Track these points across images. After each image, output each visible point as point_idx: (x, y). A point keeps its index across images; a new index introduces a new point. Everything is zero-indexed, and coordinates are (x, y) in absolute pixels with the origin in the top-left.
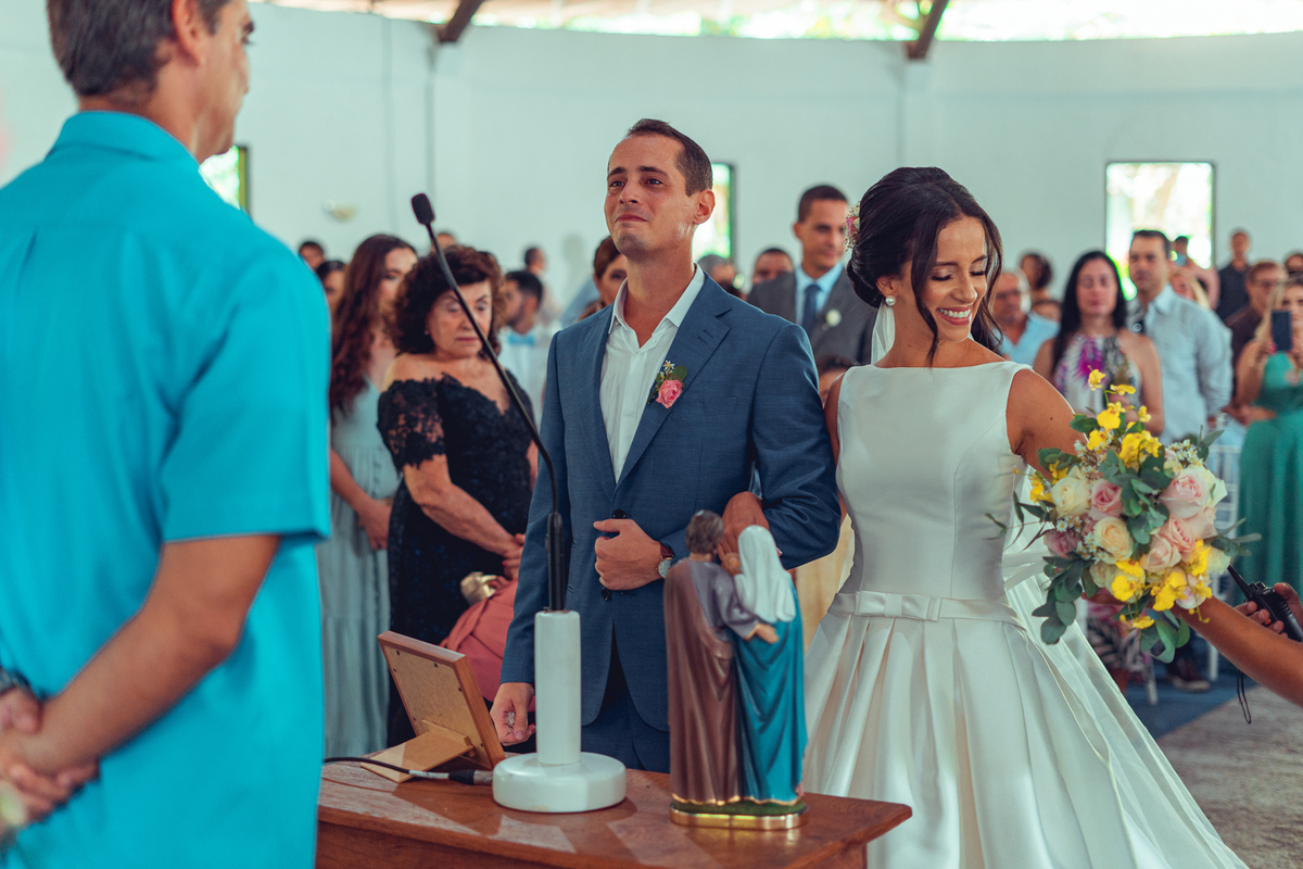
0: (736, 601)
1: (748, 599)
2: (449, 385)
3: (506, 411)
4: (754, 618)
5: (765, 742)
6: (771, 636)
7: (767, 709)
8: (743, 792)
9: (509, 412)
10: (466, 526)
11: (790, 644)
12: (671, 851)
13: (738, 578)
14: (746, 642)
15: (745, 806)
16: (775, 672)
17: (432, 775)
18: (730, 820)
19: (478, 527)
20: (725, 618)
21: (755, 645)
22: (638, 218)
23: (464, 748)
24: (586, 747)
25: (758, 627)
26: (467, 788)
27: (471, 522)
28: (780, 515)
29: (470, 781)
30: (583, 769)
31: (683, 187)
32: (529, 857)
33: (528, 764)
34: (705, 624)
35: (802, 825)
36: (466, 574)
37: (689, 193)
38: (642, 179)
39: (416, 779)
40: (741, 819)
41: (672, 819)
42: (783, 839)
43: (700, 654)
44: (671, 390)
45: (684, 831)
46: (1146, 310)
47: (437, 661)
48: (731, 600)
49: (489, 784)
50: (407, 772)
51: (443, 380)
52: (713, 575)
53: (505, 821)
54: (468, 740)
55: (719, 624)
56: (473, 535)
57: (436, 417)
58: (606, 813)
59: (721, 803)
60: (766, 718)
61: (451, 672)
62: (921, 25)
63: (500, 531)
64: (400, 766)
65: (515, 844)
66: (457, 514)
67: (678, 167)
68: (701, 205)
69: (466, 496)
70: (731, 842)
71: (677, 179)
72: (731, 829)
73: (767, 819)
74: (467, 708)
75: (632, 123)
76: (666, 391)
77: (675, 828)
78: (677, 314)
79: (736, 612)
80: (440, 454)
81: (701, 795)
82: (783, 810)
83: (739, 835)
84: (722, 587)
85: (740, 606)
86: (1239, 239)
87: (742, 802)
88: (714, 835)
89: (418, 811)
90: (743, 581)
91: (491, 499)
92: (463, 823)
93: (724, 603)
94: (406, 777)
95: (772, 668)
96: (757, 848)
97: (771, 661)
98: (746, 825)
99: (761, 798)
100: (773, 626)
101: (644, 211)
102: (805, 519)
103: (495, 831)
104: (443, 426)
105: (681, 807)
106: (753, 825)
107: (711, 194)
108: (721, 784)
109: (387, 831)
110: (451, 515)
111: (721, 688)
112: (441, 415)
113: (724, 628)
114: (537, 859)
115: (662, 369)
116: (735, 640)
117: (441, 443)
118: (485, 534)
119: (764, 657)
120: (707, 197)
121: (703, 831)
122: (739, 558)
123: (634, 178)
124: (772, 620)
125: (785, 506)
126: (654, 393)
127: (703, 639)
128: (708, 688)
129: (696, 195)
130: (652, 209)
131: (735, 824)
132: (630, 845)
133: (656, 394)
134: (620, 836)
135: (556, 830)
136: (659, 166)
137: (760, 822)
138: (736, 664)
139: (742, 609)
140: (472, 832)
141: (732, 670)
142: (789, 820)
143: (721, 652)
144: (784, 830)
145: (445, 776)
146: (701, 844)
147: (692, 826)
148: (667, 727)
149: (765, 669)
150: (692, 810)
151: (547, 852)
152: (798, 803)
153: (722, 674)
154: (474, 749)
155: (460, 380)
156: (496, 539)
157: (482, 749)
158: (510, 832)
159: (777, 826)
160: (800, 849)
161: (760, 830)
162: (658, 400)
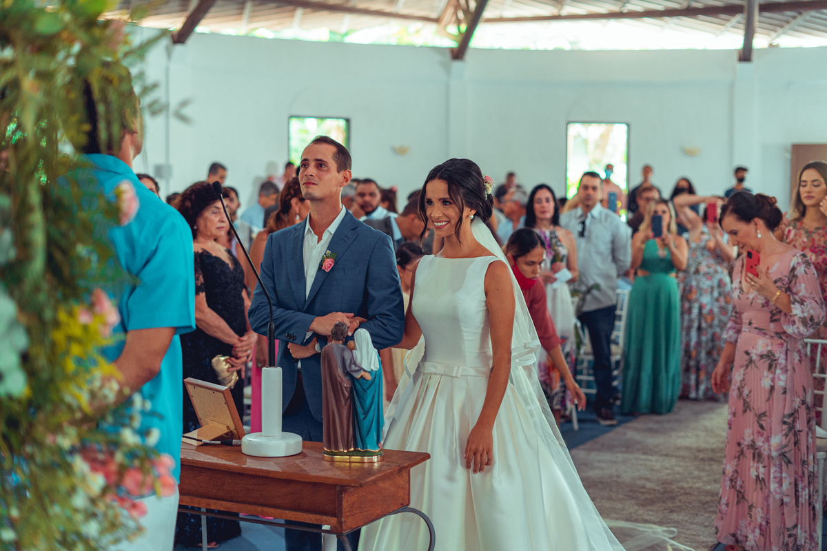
0: (353, 362)
1: (358, 361)
2: (206, 256)
3: (234, 269)
4: (361, 369)
5: (365, 424)
6: (368, 377)
7: (366, 409)
8: (355, 446)
9: (235, 269)
10: (216, 330)
11: (377, 380)
12: (323, 470)
13: (354, 351)
14: (357, 380)
15: (356, 453)
16: (370, 393)
17: (213, 442)
18: (350, 458)
19: (222, 331)
20: (348, 369)
21: (361, 381)
22: (314, 184)
23: (226, 431)
24: (284, 430)
25: (363, 373)
26: (229, 448)
27: (218, 328)
28: (374, 324)
29: (231, 444)
30: (283, 438)
31: (336, 169)
32: (261, 474)
33: (257, 436)
34: (339, 372)
35: (382, 460)
36: (214, 357)
37: (339, 172)
38: (316, 165)
39: (205, 444)
40: (354, 458)
41: (323, 459)
42: (372, 466)
43: (337, 385)
44: (329, 263)
45: (329, 463)
46: (586, 216)
47: (214, 390)
48: (351, 361)
49: (240, 446)
50: (201, 441)
51: (202, 252)
52: (343, 350)
53: (249, 460)
54: (228, 427)
55: (346, 371)
56: (219, 335)
57: (200, 272)
58: (294, 457)
59: (345, 451)
60: (366, 414)
61: (221, 395)
62: (460, 39)
63: (231, 332)
64: (196, 438)
65: (254, 469)
66: (211, 324)
67: (334, 159)
68: (345, 177)
69: (215, 314)
70: (350, 467)
71: (333, 165)
72: (350, 462)
73: (366, 459)
74: (228, 412)
75: (313, 137)
76: (326, 264)
77: (325, 462)
78: (333, 228)
79: (353, 366)
80: (202, 292)
81: (337, 448)
82: (372, 454)
83: (353, 465)
84: (347, 355)
85: (355, 364)
86: (647, 170)
87: (355, 451)
88: (342, 464)
89: (208, 457)
90: (357, 353)
91: (228, 316)
92: (230, 461)
93: (348, 362)
94: (201, 443)
95: (368, 391)
96: (362, 469)
97: (368, 388)
98: (357, 461)
99: (363, 449)
100: (369, 372)
101: (316, 180)
102: (386, 326)
103: (245, 464)
104: (204, 277)
105: (328, 453)
106: (360, 461)
107: (350, 172)
108: (346, 443)
109: (195, 465)
110: (208, 324)
111: (346, 400)
112: (202, 272)
113: (348, 374)
114: (264, 475)
115: (325, 254)
116: (352, 379)
117: (203, 286)
118: (224, 333)
119: (365, 387)
120: (348, 173)
121: (338, 463)
122: (354, 343)
123: (312, 164)
124: (369, 370)
125: (377, 319)
126: (321, 265)
127: (338, 378)
128: (340, 400)
129: (342, 173)
130: (320, 179)
131: (352, 460)
132: (305, 468)
133: (322, 266)
134: (301, 465)
135: (272, 463)
136: (324, 159)
137: (362, 459)
138: (353, 390)
139: (356, 365)
140: (235, 464)
141: (351, 392)
142: (375, 459)
143: (346, 384)
144: (373, 462)
145: (219, 442)
146: (337, 468)
147: (332, 461)
148: (322, 419)
149: (366, 392)
150: (333, 454)
151: (268, 472)
152: (379, 451)
153: (347, 394)
154: (231, 432)
155: (211, 252)
156: (230, 336)
157: (235, 431)
158: (250, 464)
159: (370, 461)
160: (379, 470)
161: (363, 462)
162: (323, 268)
